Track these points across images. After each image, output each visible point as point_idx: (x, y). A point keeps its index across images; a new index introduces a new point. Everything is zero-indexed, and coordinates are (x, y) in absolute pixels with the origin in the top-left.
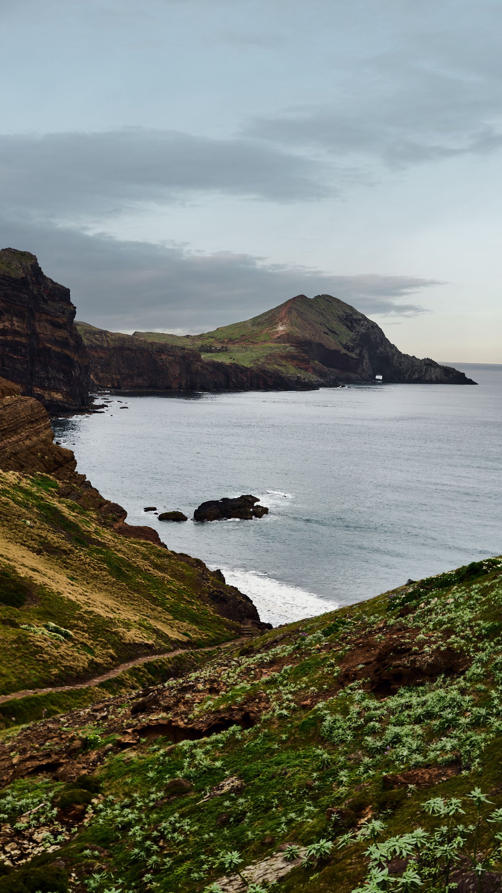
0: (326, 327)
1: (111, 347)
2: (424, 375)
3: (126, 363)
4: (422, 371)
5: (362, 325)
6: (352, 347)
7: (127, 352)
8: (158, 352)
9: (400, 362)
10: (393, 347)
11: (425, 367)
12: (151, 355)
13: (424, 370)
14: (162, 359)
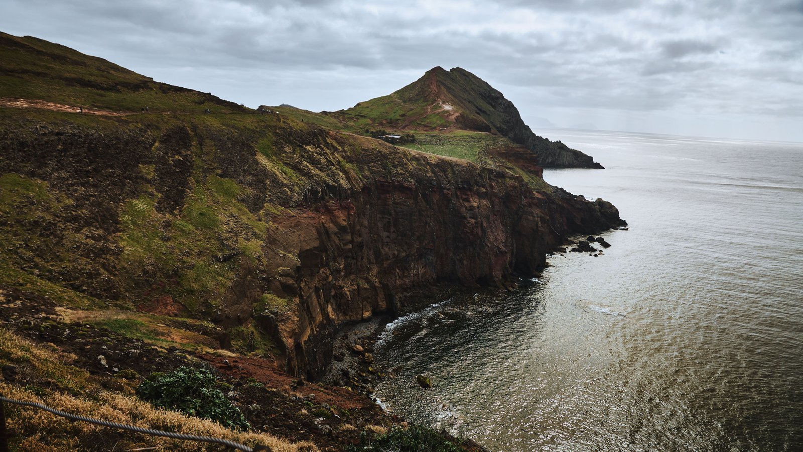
0: (474, 105)
1: (358, 188)
2: (557, 159)
3: (392, 229)
4: (555, 155)
5: (500, 104)
6: (506, 130)
7: (398, 197)
8: (463, 190)
9: (534, 145)
10: (527, 128)
11: (558, 150)
12: (450, 200)
13: (557, 154)
14: (472, 208)
